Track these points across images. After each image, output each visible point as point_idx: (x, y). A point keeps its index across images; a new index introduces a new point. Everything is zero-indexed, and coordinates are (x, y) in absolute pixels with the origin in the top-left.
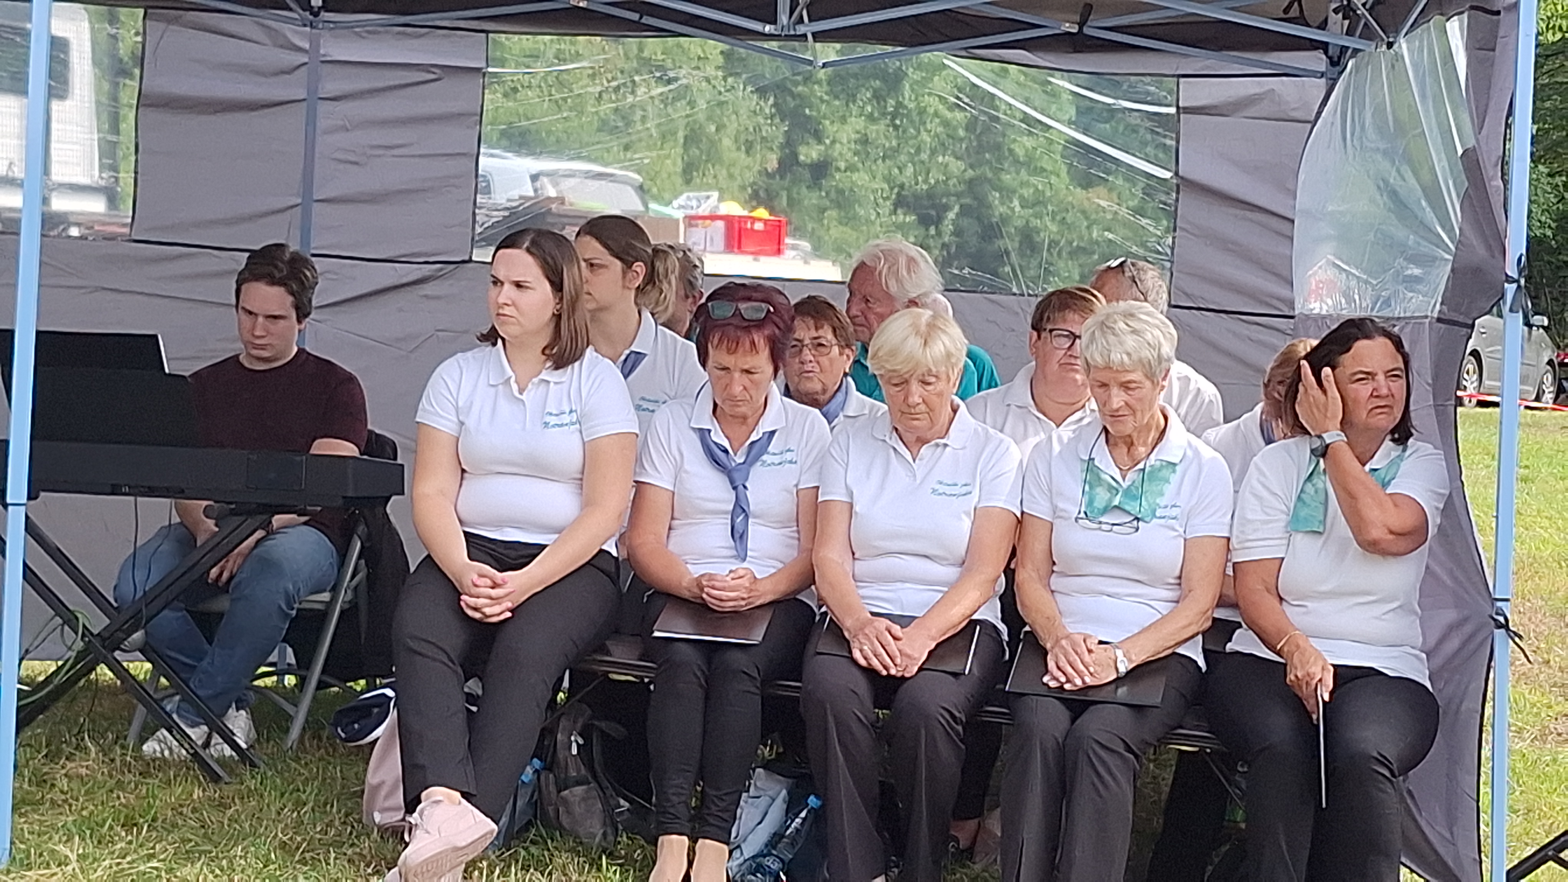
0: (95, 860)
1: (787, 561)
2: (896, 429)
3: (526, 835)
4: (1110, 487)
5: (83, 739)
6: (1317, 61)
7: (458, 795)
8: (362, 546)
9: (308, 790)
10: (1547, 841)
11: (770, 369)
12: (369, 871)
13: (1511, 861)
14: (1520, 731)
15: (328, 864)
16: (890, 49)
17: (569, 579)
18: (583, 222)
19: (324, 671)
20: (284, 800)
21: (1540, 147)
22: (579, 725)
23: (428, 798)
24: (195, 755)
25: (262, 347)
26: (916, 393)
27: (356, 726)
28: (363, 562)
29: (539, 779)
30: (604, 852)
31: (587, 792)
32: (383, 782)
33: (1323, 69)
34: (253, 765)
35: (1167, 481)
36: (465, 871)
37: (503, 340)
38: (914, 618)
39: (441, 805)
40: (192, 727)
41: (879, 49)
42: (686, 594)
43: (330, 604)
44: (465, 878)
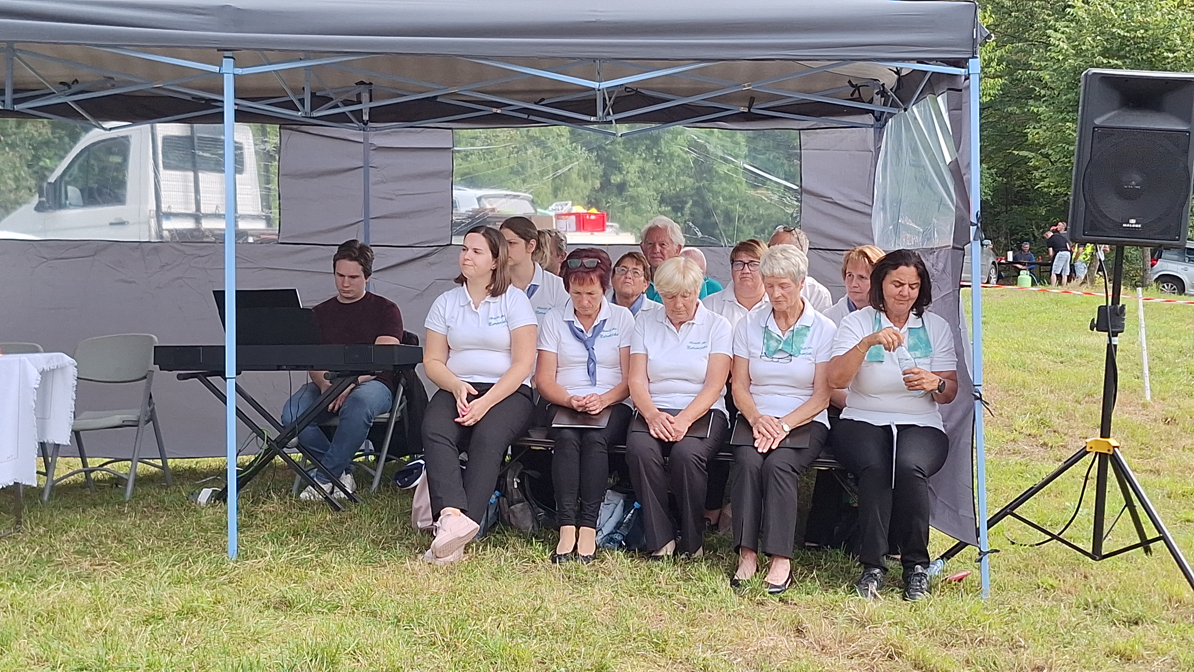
0: (280, 553)
1: (616, 385)
2: (669, 317)
3: (494, 529)
4: (777, 340)
5: (270, 493)
6: (869, 120)
7: (459, 511)
8: (404, 389)
9: (384, 512)
10: (1007, 505)
11: (602, 291)
12: (417, 551)
13: (989, 516)
15: (396, 549)
16: (653, 125)
17: (508, 400)
19: (388, 453)
20: (372, 518)
22: (517, 473)
23: (444, 513)
24: (326, 498)
25: (348, 292)
26: (680, 302)
27: (406, 479)
28: (404, 397)
29: (499, 500)
30: (533, 535)
31: (523, 506)
32: (421, 507)
33: (872, 123)
34: (356, 502)
35: (806, 335)
36: (465, 549)
37: (466, 282)
38: (681, 410)
39: (451, 517)
40: (324, 484)
41: (648, 126)
42: (566, 405)
43: (390, 419)
44: (465, 553)
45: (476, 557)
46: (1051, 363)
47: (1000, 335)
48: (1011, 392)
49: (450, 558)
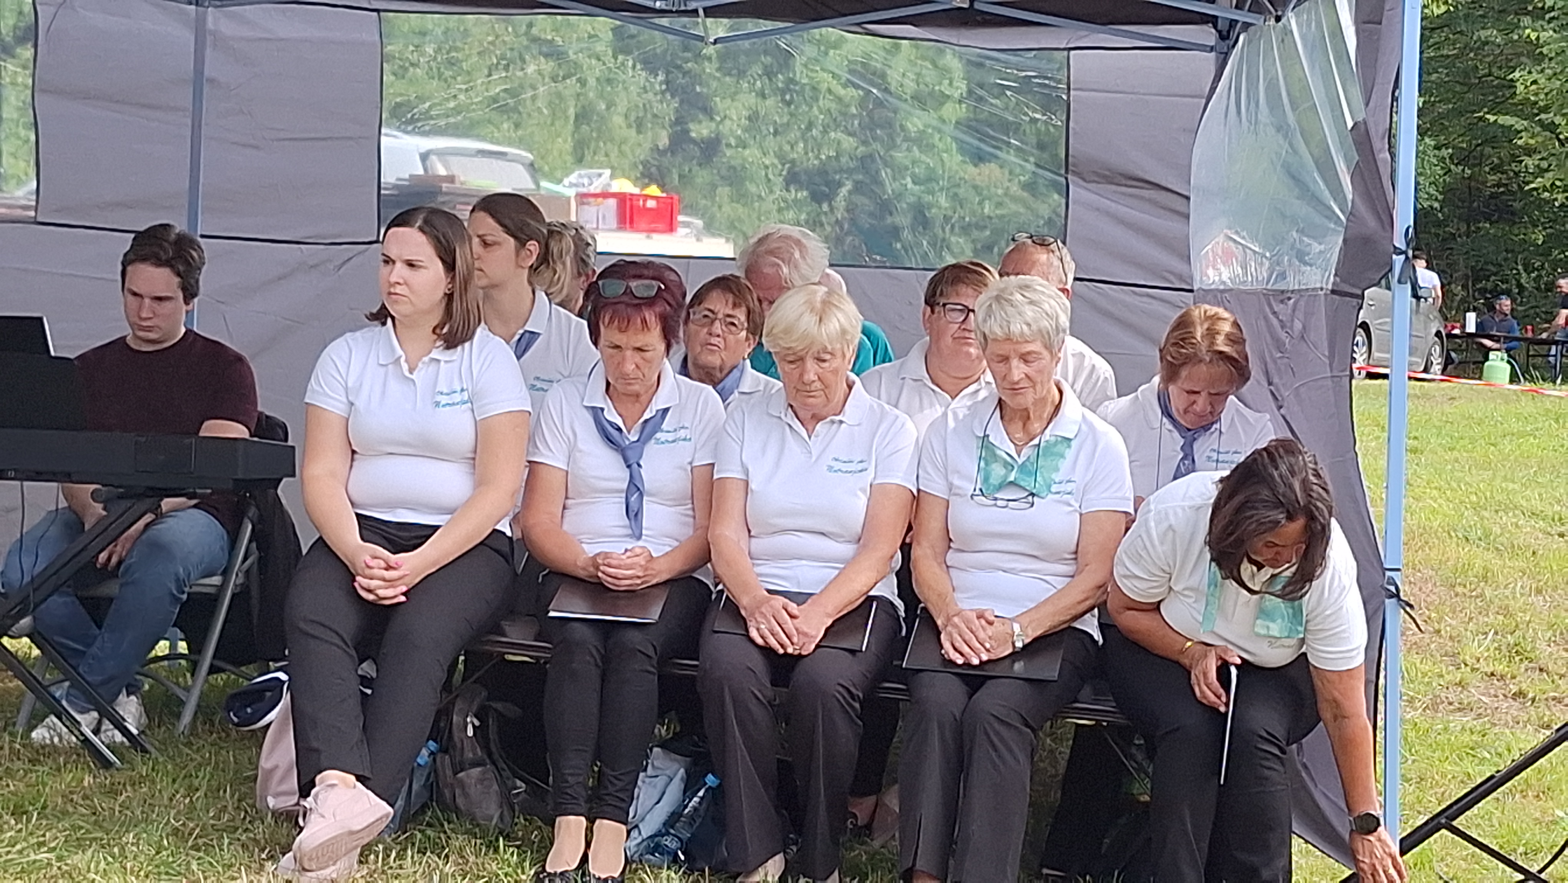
1: (682, 539)
2: (791, 406)
3: (421, 818)
4: (1006, 464)
6: (1207, 35)
7: (353, 778)
8: (253, 530)
9: (201, 775)
10: (1440, 809)
11: (662, 347)
12: (264, 856)
13: (1404, 830)
14: (1411, 701)
15: (221, 850)
16: (780, 25)
17: (465, 560)
18: (475, 201)
19: (215, 657)
20: (176, 786)
21: (1427, 119)
22: (475, 708)
23: (322, 782)
25: (149, 329)
26: (812, 370)
27: (249, 710)
28: (254, 545)
29: (434, 760)
30: (501, 833)
31: (484, 773)
32: (277, 767)
33: (1213, 43)
34: (145, 751)
35: (1062, 456)
36: (361, 855)
37: (393, 318)
38: (811, 594)
39: (336, 788)
40: (82, 713)
42: (582, 574)
43: (222, 588)
44: (361, 862)
45: (383, 872)
46: (1540, 536)
47: (1444, 476)
48: (1459, 589)
49: (330, 872)
